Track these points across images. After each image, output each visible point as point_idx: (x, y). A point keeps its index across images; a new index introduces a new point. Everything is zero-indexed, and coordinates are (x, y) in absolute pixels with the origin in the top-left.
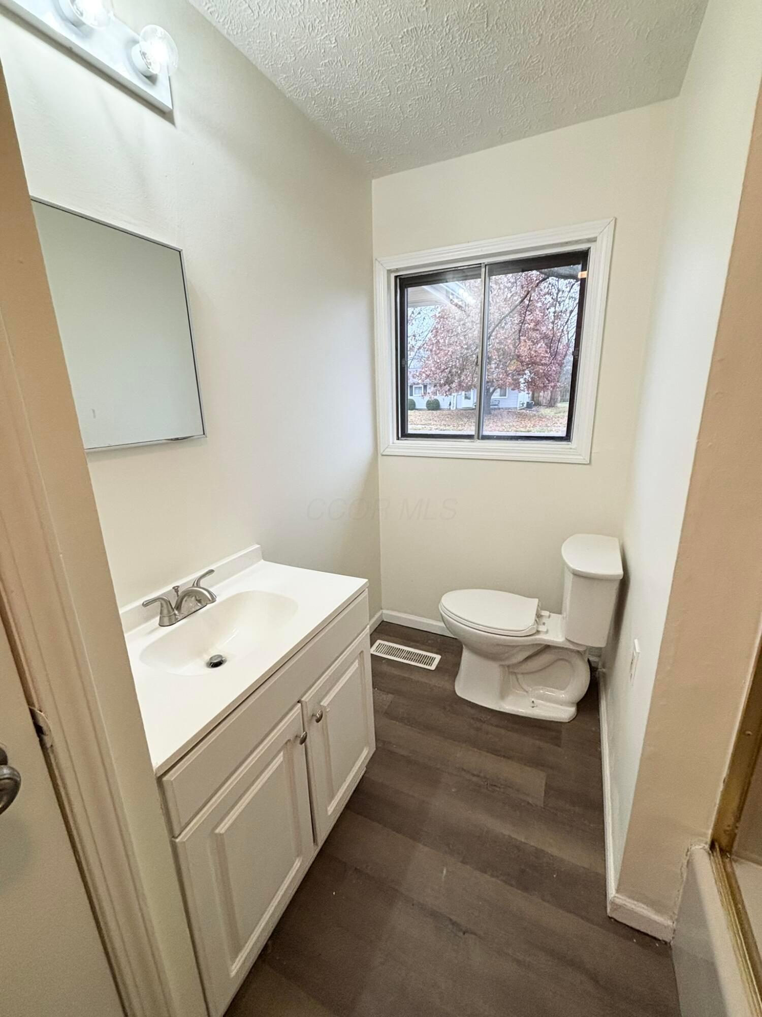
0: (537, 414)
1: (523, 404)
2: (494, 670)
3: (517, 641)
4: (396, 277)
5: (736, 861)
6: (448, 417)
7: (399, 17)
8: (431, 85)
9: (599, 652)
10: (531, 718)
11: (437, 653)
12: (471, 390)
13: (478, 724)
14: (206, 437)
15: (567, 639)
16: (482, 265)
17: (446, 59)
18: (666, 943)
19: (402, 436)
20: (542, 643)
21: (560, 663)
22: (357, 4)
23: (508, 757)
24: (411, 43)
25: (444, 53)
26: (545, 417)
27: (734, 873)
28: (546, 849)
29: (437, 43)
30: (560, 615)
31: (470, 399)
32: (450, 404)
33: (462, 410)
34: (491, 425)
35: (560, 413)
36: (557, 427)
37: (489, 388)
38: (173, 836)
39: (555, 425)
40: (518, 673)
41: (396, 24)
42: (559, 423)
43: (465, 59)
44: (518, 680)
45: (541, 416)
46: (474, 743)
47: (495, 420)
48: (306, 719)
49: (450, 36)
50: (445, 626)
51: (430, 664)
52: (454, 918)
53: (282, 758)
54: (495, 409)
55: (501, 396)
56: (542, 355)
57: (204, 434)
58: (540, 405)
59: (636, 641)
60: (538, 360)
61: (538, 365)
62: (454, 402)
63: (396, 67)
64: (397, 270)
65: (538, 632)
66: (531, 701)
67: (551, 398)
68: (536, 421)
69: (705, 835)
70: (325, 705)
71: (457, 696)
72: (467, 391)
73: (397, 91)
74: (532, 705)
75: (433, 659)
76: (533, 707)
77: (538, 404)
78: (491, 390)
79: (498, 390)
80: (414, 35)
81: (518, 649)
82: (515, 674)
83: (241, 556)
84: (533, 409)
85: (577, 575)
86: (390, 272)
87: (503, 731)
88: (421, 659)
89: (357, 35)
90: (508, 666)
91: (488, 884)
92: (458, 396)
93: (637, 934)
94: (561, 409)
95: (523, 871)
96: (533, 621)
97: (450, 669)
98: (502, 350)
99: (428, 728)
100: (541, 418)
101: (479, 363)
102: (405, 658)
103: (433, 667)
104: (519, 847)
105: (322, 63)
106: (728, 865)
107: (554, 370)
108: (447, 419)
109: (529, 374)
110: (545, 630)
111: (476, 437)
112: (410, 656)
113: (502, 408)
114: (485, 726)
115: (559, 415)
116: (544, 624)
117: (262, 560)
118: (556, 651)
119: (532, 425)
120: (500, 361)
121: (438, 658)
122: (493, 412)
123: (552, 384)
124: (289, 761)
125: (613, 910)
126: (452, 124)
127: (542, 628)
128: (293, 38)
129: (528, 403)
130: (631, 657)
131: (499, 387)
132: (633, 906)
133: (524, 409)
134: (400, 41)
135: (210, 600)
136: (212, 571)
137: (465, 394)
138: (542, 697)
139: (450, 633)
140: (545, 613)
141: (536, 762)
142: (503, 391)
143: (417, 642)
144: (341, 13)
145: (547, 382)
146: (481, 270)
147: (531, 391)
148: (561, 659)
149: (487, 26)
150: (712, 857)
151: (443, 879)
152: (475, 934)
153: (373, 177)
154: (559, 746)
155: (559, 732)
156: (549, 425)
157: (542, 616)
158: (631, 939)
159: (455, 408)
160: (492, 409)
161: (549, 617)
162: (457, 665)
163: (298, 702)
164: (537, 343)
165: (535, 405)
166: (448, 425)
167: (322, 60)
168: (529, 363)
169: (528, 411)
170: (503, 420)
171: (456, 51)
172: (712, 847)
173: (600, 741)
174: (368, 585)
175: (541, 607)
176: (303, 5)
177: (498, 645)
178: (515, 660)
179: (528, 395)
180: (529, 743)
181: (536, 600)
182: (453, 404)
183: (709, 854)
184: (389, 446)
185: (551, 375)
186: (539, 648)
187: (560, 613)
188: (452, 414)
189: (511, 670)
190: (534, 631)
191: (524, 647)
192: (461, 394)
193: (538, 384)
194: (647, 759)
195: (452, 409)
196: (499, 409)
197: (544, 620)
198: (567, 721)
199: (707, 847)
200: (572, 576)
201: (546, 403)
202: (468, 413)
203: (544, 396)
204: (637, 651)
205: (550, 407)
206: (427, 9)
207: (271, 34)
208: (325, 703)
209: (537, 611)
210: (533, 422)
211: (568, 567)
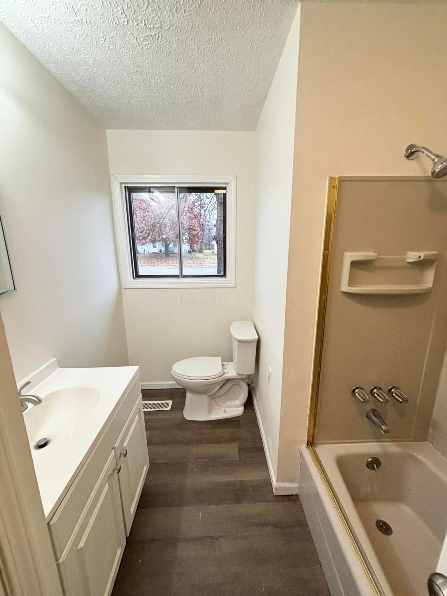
0: (194, 256)
1: (186, 251)
2: (204, 399)
3: (213, 381)
4: (125, 187)
5: (315, 447)
6: (144, 258)
7: (133, 64)
8: (147, 97)
9: (249, 377)
10: (224, 419)
11: (169, 400)
12: (156, 242)
13: (200, 431)
14: (17, 291)
15: (238, 374)
16: (175, 187)
17: (156, 89)
18: (296, 495)
19: (136, 277)
20: (225, 378)
21: (235, 386)
22: (109, 50)
23: (219, 443)
24: (138, 76)
25: (155, 86)
26: (199, 258)
27: (316, 451)
28: (245, 479)
29: (152, 81)
30: (232, 363)
31: (156, 247)
32: (144, 251)
33: (152, 254)
34: (171, 263)
35: (205, 256)
36: (205, 263)
37: (167, 242)
38: (57, 560)
39: (204, 262)
40: (216, 397)
41: (131, 66)
42: (206, 261)
43: (166, 92)
44: (216, 402)
45: (196, 257)
46: (200, 442)
47: (173, 260)
48: (117, 457)
49: (159, 81)
50: (176, 383)
51: (167, 407)
52: (210, 535)
53: (108, 487)
54: (172, 254)
55: (174, 246)
56: (194, 225)
57: (15, 289)
58: (195, 251)
59: (269, 367)
60: (192, 228)
61: (192, 230)
62: (146, 249)
63: (128, 84)
64: (126, 183)
65: (224, 373)
66: (224, 410)
67: (200, 248)
68: (194, 261)
69: (305, 440)
70: (126, 446)
71: (186, 419)
72: (154, 243)
73: (128, 94)
74: (224, 412)
75: (168, 404)
76: (225, 413)
77: (194, 251)
78: (168, 243)
79: (172, 243)
80: (140, 74)
81: (216, 384)
82: (214, 398)
83: (45, 368)
84: (192, 254)
85: (239, 341)
86: (121, 183)
87: (214, 430)
88: (160, 405)
89: (107, 63)
90: (211, 395)
91: (222, 509)
92: (149, 246)
93: (286, 497)
94: (206, 254)
95: (237, 495)
96: (221, 368)
97: (180, 405)
98: (172, 221)
99: (174, 442)
100: (197, 258)
101: (178, 238)
102: (151, 408)
103: (169, 408)
104: (234, 484)
105: (82, 67)
106: (314, 449)
107: (200, 234)
108: (144, 260)
109: (188, 235)
110: (227, 372)
111: (180, 276)
112: (154, 406)
113: (176, 253)
114: (203, 431)
115: (205, 257)
116: (226, 368)
117: (59, 368)
118: (232, 381)
119: (193, 263)
120: (171, 227)
121: (171, 402)
122: (171, 255)
123: (200, 241)
124: (111, 488)
125: (276, 491)
126: (156, 116)
127: (226, 371)
128: (65, 50)
129: (189, 250)
130: (268, 374)
131: (172, 242)
132: (284, 485)
133: (187, 254)
134: (132, 73)
135: (37, 402)
136: (29, 383)
137: (153, 245)
138: (228, 407)
139: (180, 386)
140: (225, 363)
141: (232, 440)
142: (174, 243)
143: (158, 396)
144: (99, 50)
145: (198, 239)
146: (175, 189)
147: (190, 244)
148: (235, 385)
149: (178, 83)
150: (308, 449)
151: (201, 518)
152: (222, 537)
153: (108, 129)
154: (241, 428)
155: (239, 421)
156: (201, 262)
157: (224, 365)
158: (284, 501)
159: (147, 253)
160: (170, 253)
161: (227, 364)
162: (184, 403)
163: (113, 449)
164: (192, 220)
165: (193, 251)
166: (145, 263)
167: (82, 66)
168: (187, 229)
169: (189, 255)
170: (177, 260)
171: (162, 87)
172: (308, 444)
173: (257, 420)
174: (139, 369)
175: (223, 361)
176: (75, 39)
177: (207, 385)
178: (214, 391)
179: (188, 246)
180: (227, 431)
181: (220, 357)
182: (146, 250)
183: (307, 448)
184: (129, 283)
185: (199, 236)
186: (225, 381)
187: (232, 361)
188: (147, 256)
189: (213, 397)
190: (223, 373)
191: (218, 383)
192: (150, 244)
193: (193, 240)
194: (283, 417)
195: (145, 253)
196: (174, 253)
197: (225, 367)
198: (241, 415)
199: (306, 445)
200: (237, 342)
201: (198, 250)
202: (156, 255)
203: (196, 247)
204: (271, 371)
205: (200, 252)
206: (148, 66)
207: (49, 44)
208: (125, 445)
209: (222, 363)
210: (193, 261)
211: (235, 338)
